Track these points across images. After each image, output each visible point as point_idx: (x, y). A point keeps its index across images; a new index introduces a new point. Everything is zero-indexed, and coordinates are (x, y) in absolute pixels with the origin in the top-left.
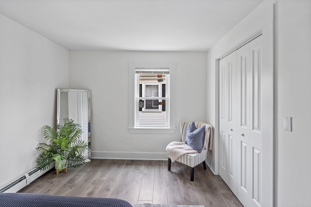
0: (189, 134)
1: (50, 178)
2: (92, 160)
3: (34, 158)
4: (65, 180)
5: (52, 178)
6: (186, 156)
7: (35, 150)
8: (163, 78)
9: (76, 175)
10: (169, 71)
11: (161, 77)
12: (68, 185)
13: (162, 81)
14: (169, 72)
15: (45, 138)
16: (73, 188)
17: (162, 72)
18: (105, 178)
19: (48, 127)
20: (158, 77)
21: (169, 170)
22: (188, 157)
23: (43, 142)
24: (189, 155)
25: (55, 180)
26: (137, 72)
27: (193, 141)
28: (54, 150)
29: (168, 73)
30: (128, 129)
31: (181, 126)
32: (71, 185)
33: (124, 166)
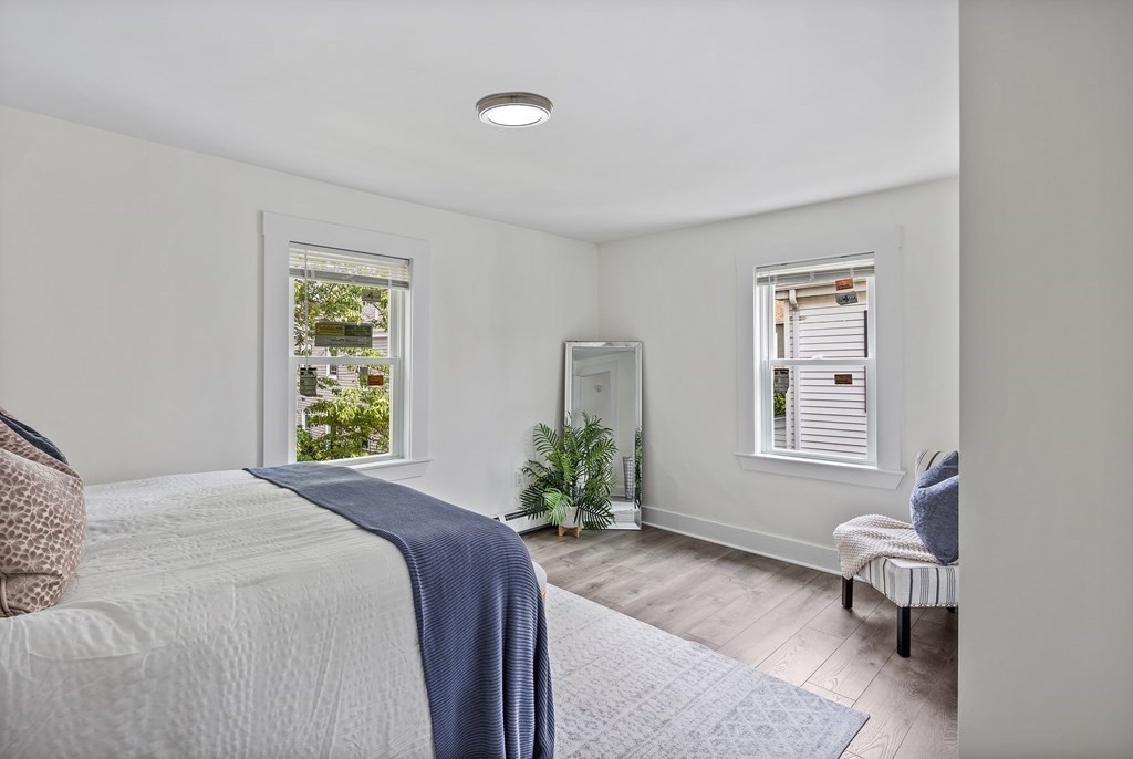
0: (915, 492)
1: (543, 539)
2: (644, 527)
3: (518, 488)
4: (566, 549)
5: (549, 539)
6: (882, 561)
7: (520, 472)
8: (856, 289)
9: (592, 548)
10: (872, 264)
11: (852, 287)
12: (567, 559)
13: (855, 300)
14: (873, 267)
15: (538, 450)
16: (571, 567)
17: (846, 272)
18: (646, 570)
19: (545, 429)
20: (839, 289)
21: (848, 605)
22: (888, 566)
23: (537, 460)
24: (893, 560)
25: (550, 544)
26: (762, 280)
27: (923, 518)
28: (554, 481)
29: (870, 269)
30: (738, 456)
31: (917, 464)
32: (571, 560)
33: (714, 560)
